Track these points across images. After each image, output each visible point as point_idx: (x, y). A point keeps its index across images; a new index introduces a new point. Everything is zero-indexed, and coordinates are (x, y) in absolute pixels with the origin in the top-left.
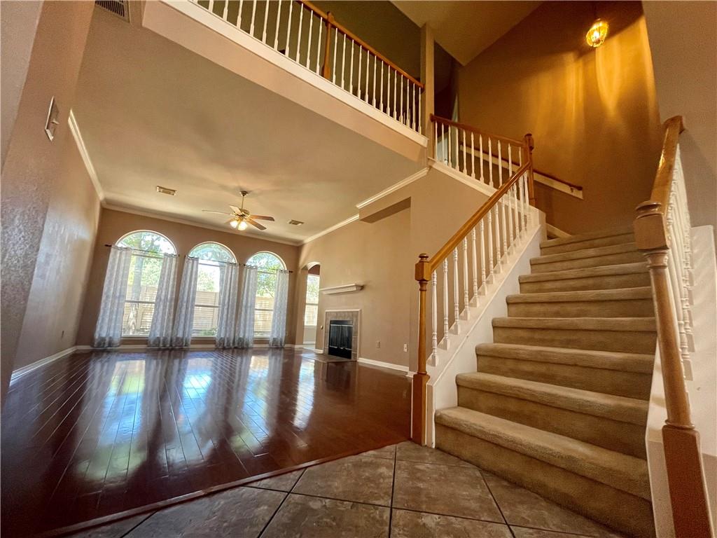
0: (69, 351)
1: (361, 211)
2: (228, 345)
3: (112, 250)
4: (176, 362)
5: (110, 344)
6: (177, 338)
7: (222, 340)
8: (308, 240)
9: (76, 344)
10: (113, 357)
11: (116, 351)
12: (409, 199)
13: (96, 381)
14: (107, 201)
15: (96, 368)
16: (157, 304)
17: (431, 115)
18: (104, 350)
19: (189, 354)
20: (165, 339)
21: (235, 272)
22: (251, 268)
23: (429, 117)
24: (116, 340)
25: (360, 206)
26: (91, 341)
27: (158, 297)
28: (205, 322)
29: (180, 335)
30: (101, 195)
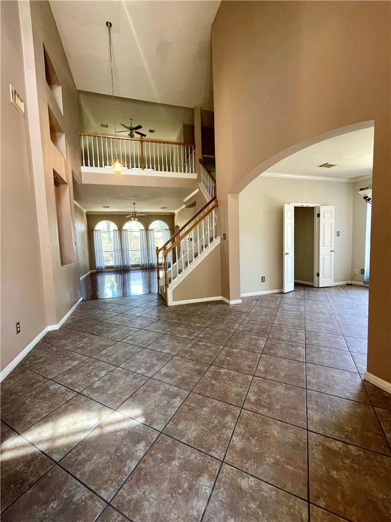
0: (89, 273)
1: (185, 203)
2: (146, 266)
3: (94, 232)
4: (126, 275)
5: (102, 269)
6: (125, 266)
7: (143, 265)
8: (176, 212)
9: (91, 270)
10: (104, 274)
11: (104, 272)
12: (195, 202)
13: (100, 286)
14: (87, 212)
15: (99, 278)
16: (115, 251)
17: (200, 160)
18: (100, 271)
19: (131, 272)
20: (120, 266)
21: (144, 233)
22: (151, 230)
23: (198, 160)
24: (103, 267)
25: (185, 200)
26: (95, 268)
27: (115, 249)
28: (135, 257)
29: (126, 264)
30: (85, 211)
